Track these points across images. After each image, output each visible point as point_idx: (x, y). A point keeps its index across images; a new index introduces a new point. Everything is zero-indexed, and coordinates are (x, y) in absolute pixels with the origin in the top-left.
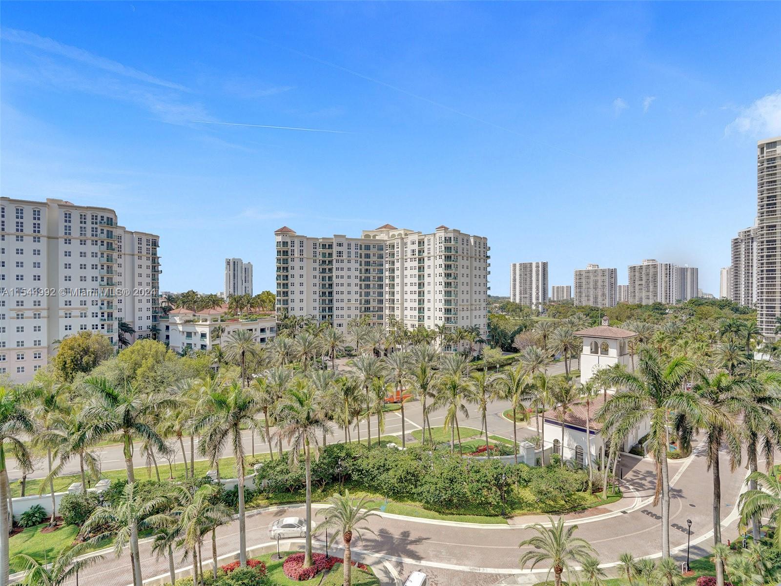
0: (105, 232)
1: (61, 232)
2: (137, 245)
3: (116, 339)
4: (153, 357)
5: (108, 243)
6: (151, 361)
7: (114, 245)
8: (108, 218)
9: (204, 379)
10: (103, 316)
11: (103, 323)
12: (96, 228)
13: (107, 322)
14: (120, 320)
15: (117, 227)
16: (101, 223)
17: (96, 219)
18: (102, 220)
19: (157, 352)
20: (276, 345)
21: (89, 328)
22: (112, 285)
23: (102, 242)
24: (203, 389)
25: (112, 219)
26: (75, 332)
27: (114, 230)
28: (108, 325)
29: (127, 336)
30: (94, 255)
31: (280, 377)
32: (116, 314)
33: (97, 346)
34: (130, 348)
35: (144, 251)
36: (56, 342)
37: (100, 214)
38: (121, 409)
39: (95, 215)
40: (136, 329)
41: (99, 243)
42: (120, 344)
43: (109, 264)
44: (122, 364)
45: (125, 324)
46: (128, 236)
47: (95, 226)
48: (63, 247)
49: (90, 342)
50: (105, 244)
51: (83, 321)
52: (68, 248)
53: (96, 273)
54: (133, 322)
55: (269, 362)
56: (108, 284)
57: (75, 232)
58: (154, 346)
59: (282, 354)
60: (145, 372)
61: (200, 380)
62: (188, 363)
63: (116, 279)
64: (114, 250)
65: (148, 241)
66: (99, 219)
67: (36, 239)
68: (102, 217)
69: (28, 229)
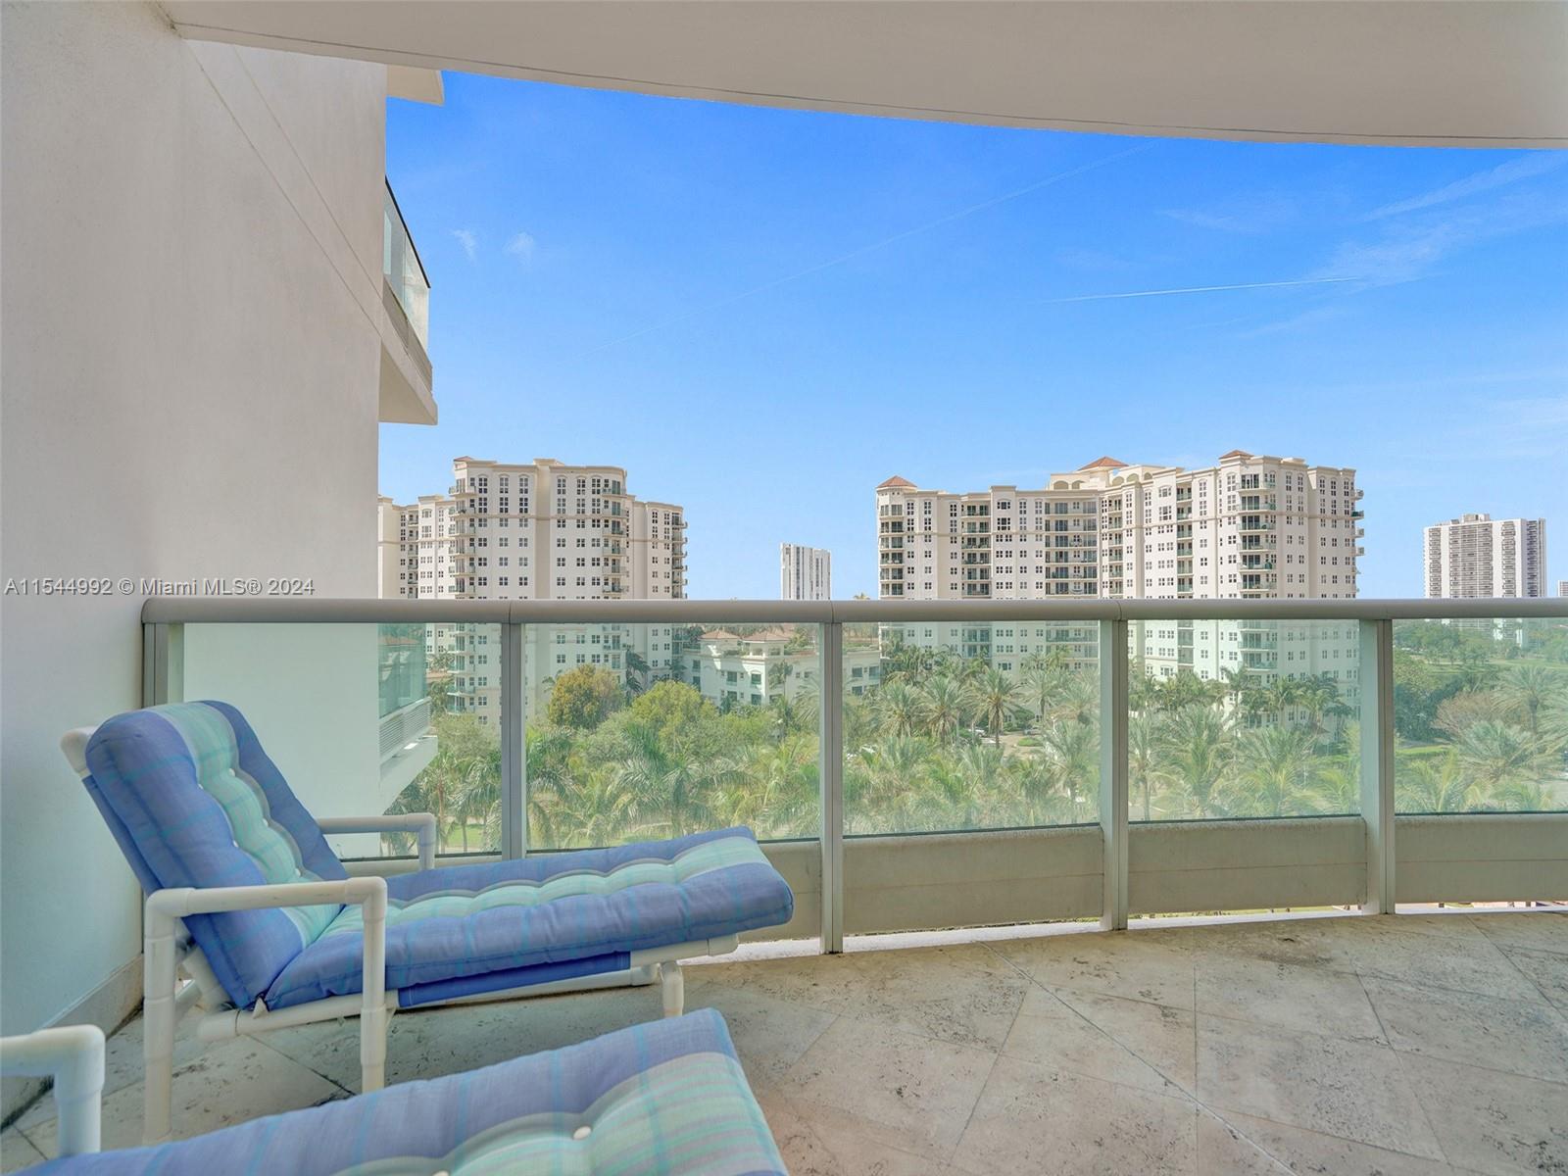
0: (610, 505)
1: (553, 512)
2: (650, 525)
3: (623, 679)
4: (682, 710)
5: (614, 522)
6: (678, 718)
7: (621, 526)
8: (614, 482)
9: (777, 747)
10: (606, 642)
11: (607, 652)
12: (599, 500)
13: (612, 651)
14: (628, 647)
15: (626, 497)
16: (605, 490)
17: (599, 485)
18: (606, 486)
19: (687, 703)
20: (889, 697)
21: (588, 660)
22: (620, 591)
23: (607, 521)
24: (776, 763)
25: (619, 483)
26: (571, 666)
27: (622, 501)
28: (614, 658)
29: (637, 675)
30: (596, 543)
31: (902, 754)
32: (624, 640)
33: (602, 688)
34: (645, 698)
35: (661, 536)
36: (546, 681)
37: (603, 477)
38: (672, 777)
39: (596, 478)
40: (650, 664)
41: (602, 524)
42: (629, 689)
43: (615, 556)
44: (638, 720)
45: (635, 655)
46: (638, 509)
47: (596, 496)
48: (556, 533)
49: (593, 680)
50: (610, 524)
51: (581, 649)
52: (561, 533)
53: (596, 572)
54: (645, 653)
55: (877, 729)
56: (613, 590)
57: (571, 509)
58: (683, 692)
59: (901, 716)
60: (671, 734)
61: (770, 748)
62: (736, 723)
63: (624, 582)
64: (621, 533)
65: (667, 516)
66: (602, 484)
67: (523, 522)
68: (607, 481)
69: (514, 508)
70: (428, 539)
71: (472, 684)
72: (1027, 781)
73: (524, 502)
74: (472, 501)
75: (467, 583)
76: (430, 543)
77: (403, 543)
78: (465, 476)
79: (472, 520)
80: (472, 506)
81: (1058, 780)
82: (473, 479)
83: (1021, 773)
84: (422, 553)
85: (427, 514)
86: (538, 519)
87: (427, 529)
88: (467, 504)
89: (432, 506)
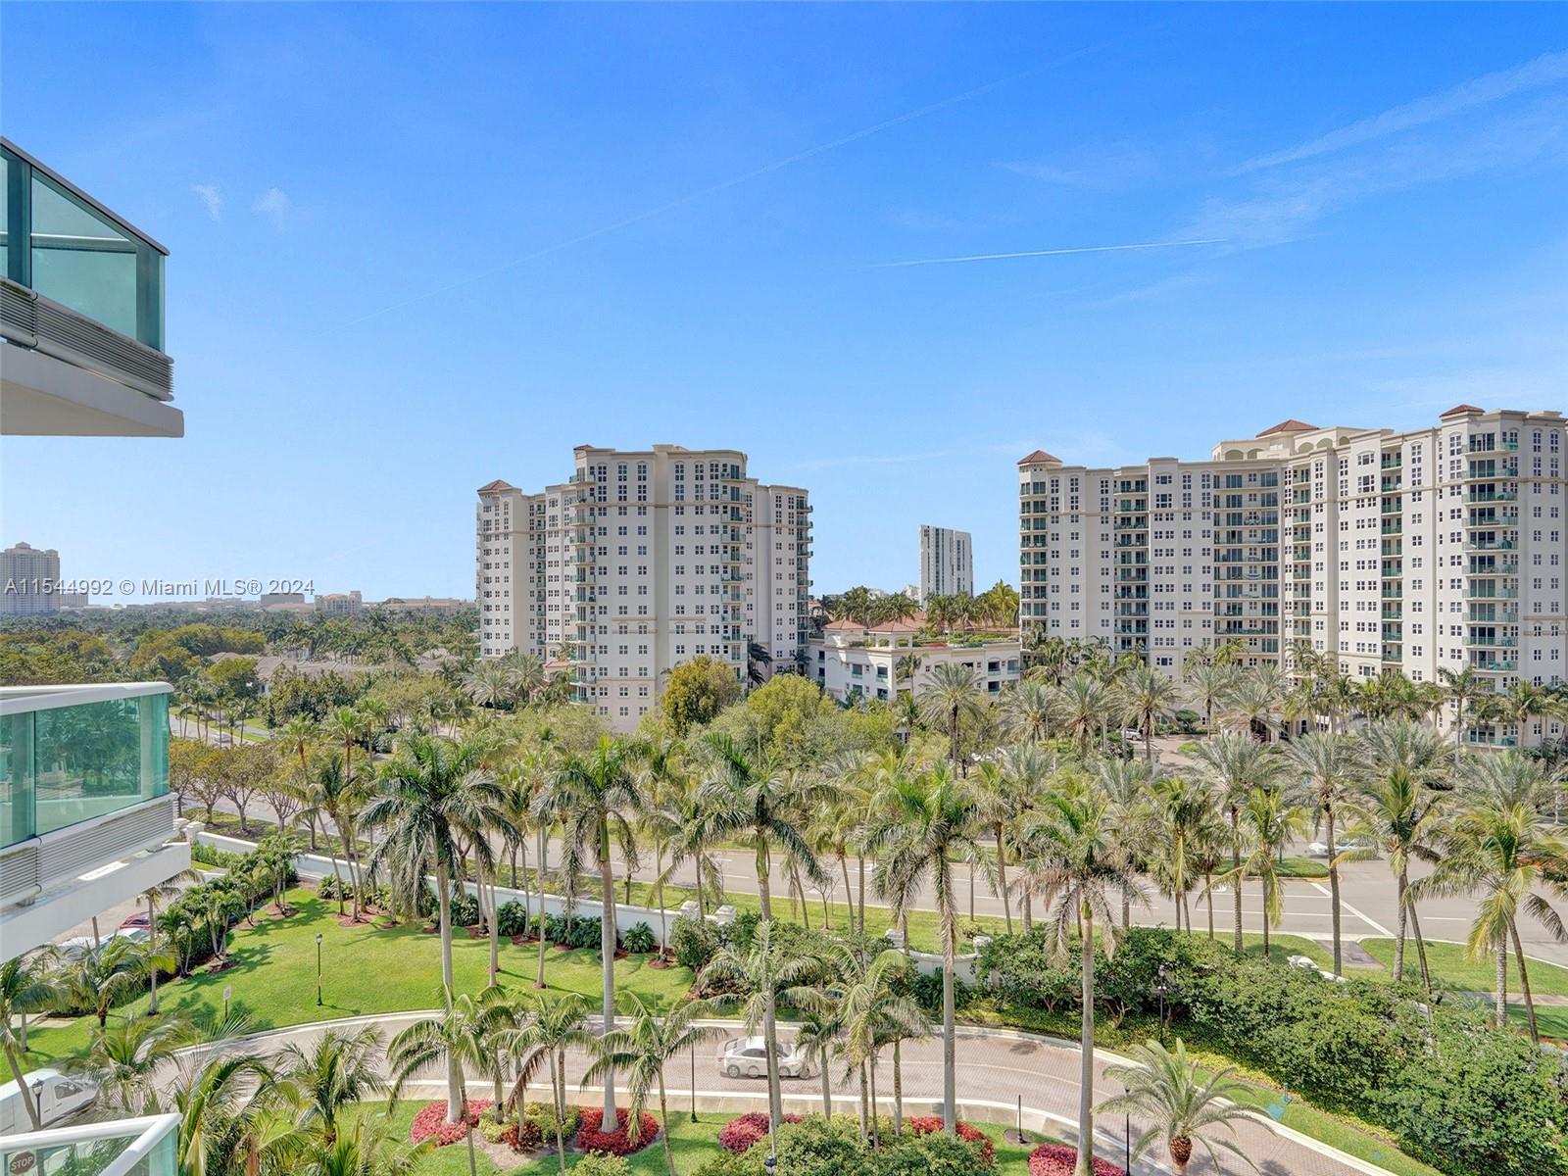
0: (729, 490)
1: (672, 499)
2: (774, 510)
3: (744, 671)
4: (799, 706)
5: (733, 508)
6: (795, 713)
7: (741, 512)
8: (733, 467)
9: (883, 755)
10: (726, 632)
11: (726, 643)
12: (717, 486)
13: (732, 642)
14: (750, 638)
15: (745, 481)
16: (723, 475)
17: (717, 470)
18: (725, 470)
19: (805, 697)
20: (1021, 698)
21: (708, 650)
22: (739, 579)
23: (725, 507)
24: (882, 773)
25: (738, 467)
26: (689, 657)
27: (741, 486)
28: (734, 648)
29: (760, 666)
30: (714, 530)
31: (1027, 765)
32: (745, 630)
33: (718, 681)
34: (764, 688)
35: (785, 520)
36: (665, 672)
37: (722, 461)
38: (753, 792)
39: (714, 463)
40: (774, 656)
41: (721, 509)
42: (751, 680)
43: (735, 544)
44: (753, 715)
45: (757, 645)
46: (761, 494)
47: (714, 482)
48: (674, 520)
49: (709, 673)
50: (729, 510)
51: (699, 639)
52: (679, 520)
53: (716, 560)
54: (769, 643)
55: (1007, 732)
56: (733, 578)
57: (689, 495)
58: (801, 687)
59: (1034, 718)
60: (787, 731)
61: (877, 756)
62: (857, 721)
63: (744, 569)
64: (741, 519)
65: (791, 500)
66: (721, 469)
67: (642, 511)
68: (725, 465)
69: (632, 495)
70: (555, 528)
71: (593, 674)
72: (1176, 804)
73: (642, 489)
74: (592, 489)
75: (588, 572)
76: (557, 532)
77: (532, 532)
78: (585, 465)
79: (592, 509)
80: (592, 495)
81: (1216, 803)
82: (592, 468)
83: (1169, 794)
84: (550, 542)
85: (553, 503)
86: (657, 506)
87: (553, 518)
88: (587, 493)
89: (557, 496)
